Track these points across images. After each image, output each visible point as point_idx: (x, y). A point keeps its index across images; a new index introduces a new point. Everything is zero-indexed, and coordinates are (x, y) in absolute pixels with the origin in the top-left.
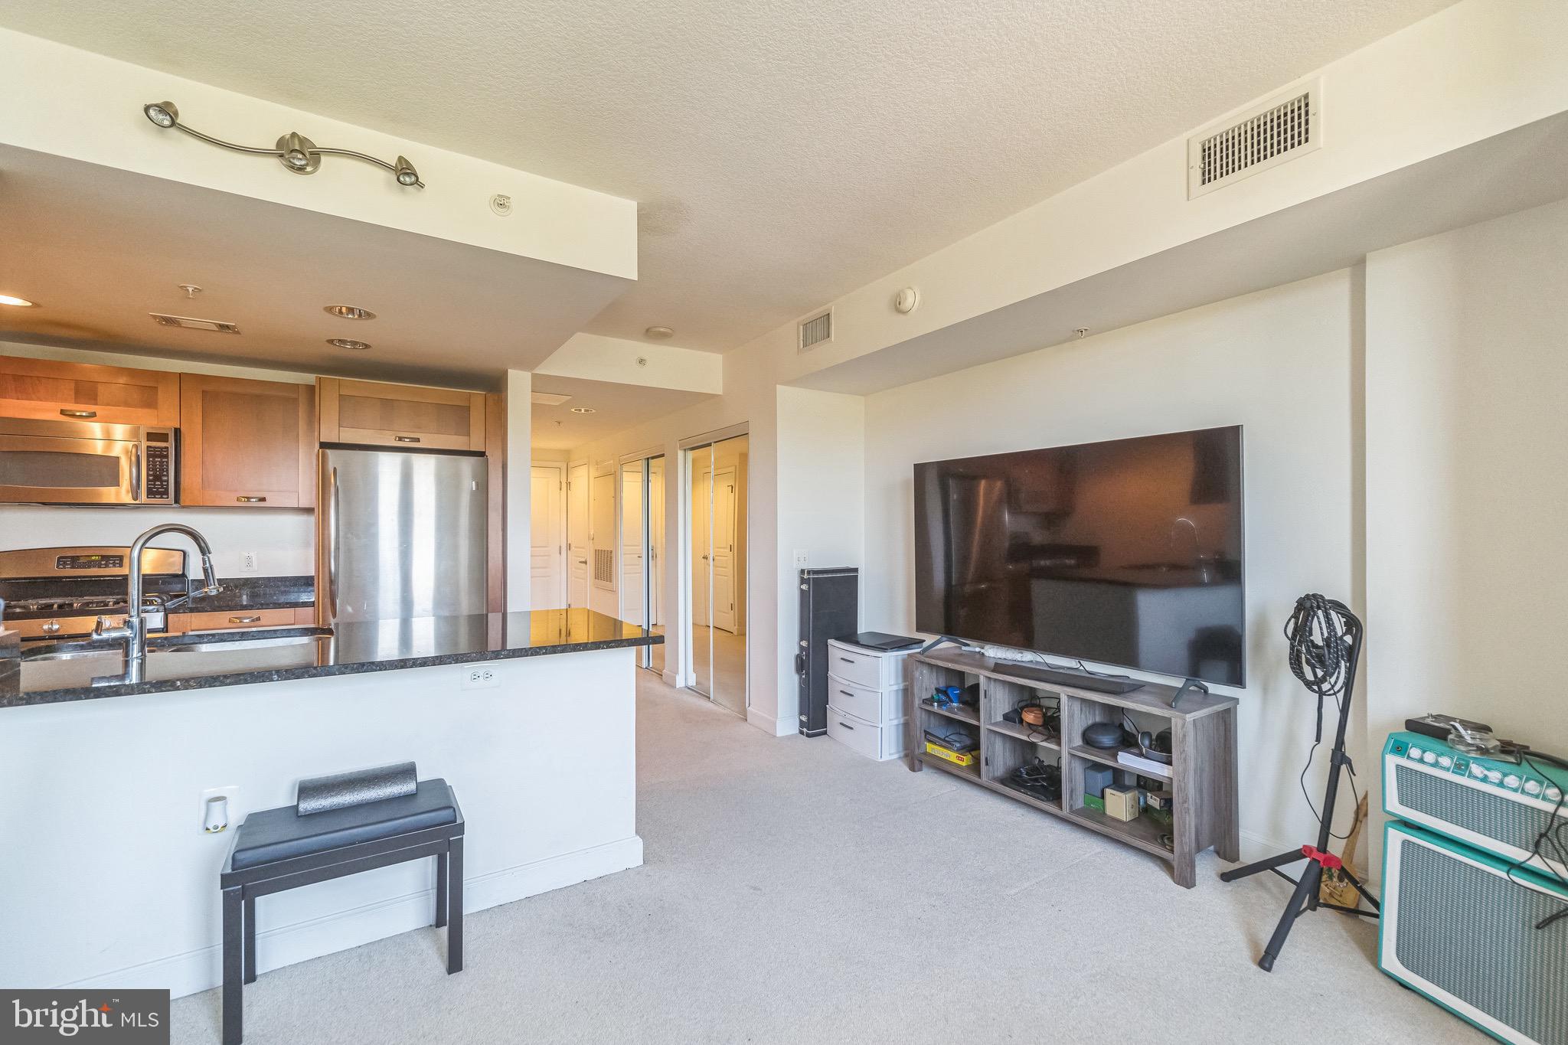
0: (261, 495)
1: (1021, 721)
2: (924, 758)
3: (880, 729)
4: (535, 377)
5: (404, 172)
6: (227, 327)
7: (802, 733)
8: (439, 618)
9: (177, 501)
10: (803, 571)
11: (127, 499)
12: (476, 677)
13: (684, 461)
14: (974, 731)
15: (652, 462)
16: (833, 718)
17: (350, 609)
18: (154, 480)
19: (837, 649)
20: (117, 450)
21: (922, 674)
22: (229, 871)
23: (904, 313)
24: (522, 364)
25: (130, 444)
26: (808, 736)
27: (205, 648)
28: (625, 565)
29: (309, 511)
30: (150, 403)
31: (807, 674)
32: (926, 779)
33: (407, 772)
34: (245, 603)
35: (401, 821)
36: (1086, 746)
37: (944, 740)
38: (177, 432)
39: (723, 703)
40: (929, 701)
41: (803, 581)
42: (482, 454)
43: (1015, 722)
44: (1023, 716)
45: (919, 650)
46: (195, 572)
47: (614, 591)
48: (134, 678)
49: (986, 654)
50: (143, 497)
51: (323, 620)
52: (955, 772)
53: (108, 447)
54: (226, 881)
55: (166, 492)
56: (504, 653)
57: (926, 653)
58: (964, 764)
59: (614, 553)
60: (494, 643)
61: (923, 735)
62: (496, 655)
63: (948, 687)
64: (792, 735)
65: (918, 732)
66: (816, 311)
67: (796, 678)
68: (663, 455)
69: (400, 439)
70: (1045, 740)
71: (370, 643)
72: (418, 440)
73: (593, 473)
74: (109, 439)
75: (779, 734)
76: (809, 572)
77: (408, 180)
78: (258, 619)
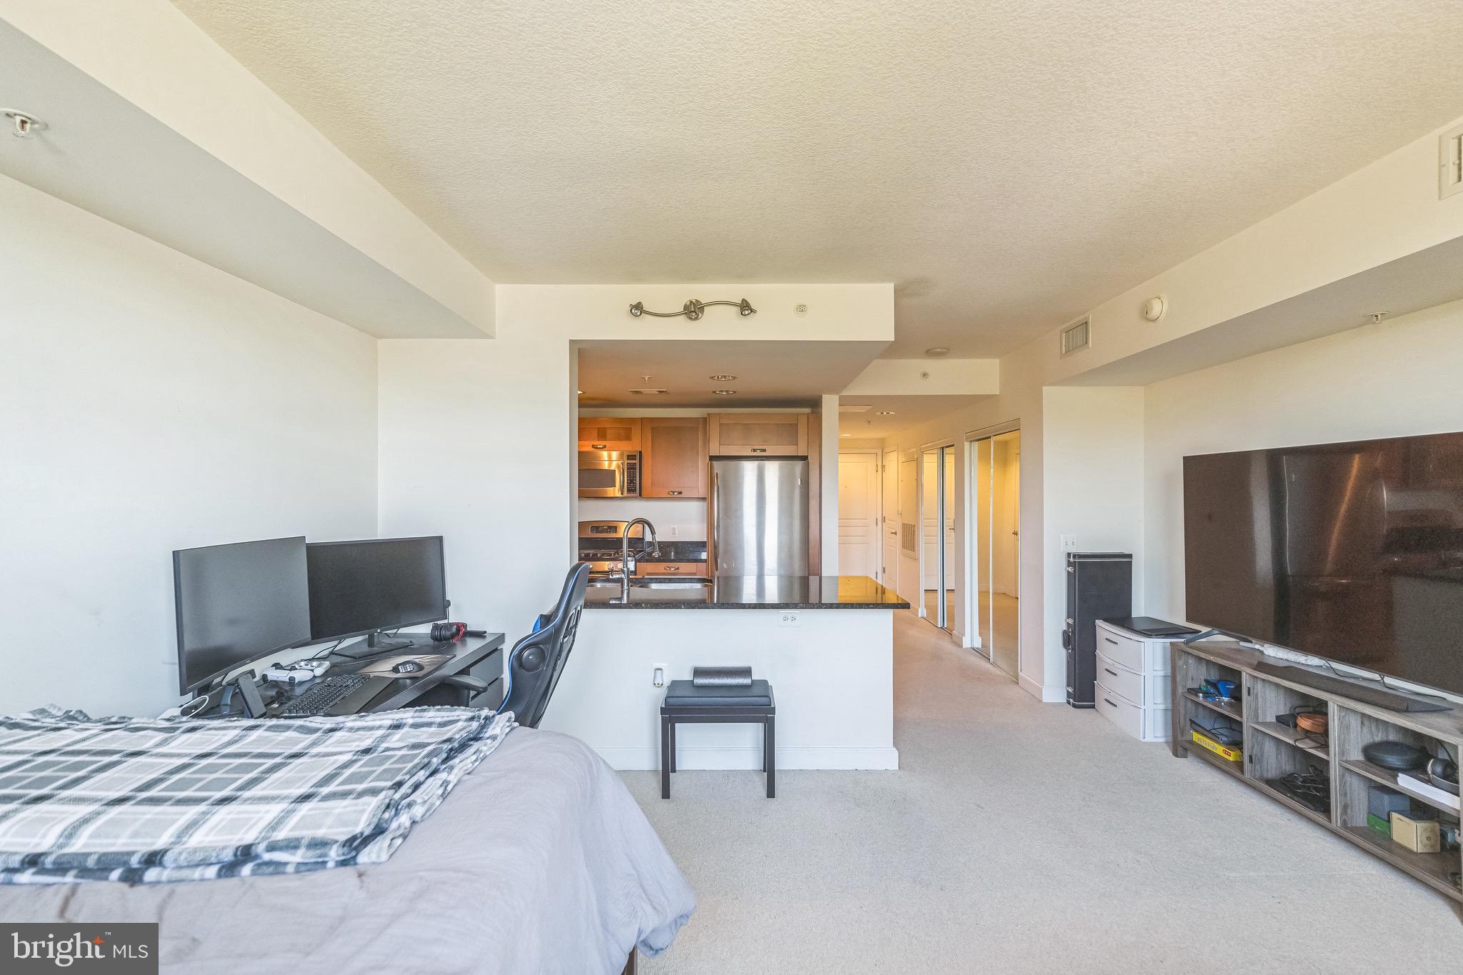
0: (680, 490)
1: (1296, 725)
2: (1188, 746)
3: (1142, 711)
4: (841, 398)
5: (745, 308)
6: (663, 391)
7: (1069, 702)
8: (780, 576)
9: (640, 495)
10: (1069, 555)
11: (619, 495)
12: (786, 619)
13: (971, 451)
14: (1234, 726)
15: (946, 450)
16: (1100, 695)
17: (725, 566)
18: (631, 483)
19: (1104, 629)
20: (613, 467)
21: (1186, 663)
22: (664, 706)
23: (1154, 320)
24: (830, 391)
25: (620, 462)
26: (1074, 706)
27: (654, 586)
28: (925, 536)
29: (704, 499)
30: (628, 438)
31: (1073, 649)
32: (1189, 767)
33: (746, 672)
34: (672, 558)
35: (745, 699)
36: (1367, 763)
37: (1209, 731)
38: (640, 452)
39: (1001, 666)
40: (1194, 691)
41: (1069, 564)
42: (805, 458)
43: (1289, 726)
44: (1298, 722)
45: (1183, 640)
46: (648, 538)
47: (916, 559)
48: (625, 601)
49: (1266, 652)
50: (626, 494)
51: (711, 574)
52: (1224, 767)
53: (610, 465)
54: (663, 711)
55: (635, 490)
56: (820, 606)
57: (1192, 644)
58: (1231, 759)
59: (916, 526)
60: (813, 598)
61: (1188, 723)
62: (813, 606)
63: (1219, 681)
64: (1060, 703)
65: (1182, 718)
66: (1077, 319)
67: (1063, 652)
68: (953, 445)
69: (754, 450)
70: (1315, 748)
71: (738, 590)
72: (765, 450)
73: (902, 459)
74: (610, 460)
75: (1045, 699)
76: (1074, 556)
77: (746, 312)
78: (678, 569)
